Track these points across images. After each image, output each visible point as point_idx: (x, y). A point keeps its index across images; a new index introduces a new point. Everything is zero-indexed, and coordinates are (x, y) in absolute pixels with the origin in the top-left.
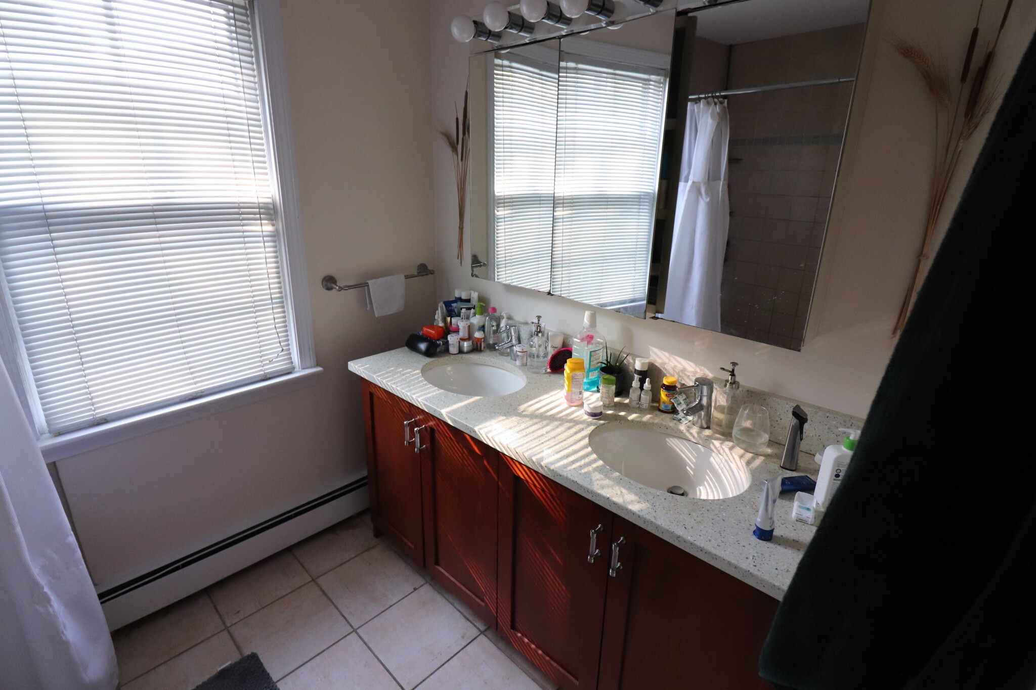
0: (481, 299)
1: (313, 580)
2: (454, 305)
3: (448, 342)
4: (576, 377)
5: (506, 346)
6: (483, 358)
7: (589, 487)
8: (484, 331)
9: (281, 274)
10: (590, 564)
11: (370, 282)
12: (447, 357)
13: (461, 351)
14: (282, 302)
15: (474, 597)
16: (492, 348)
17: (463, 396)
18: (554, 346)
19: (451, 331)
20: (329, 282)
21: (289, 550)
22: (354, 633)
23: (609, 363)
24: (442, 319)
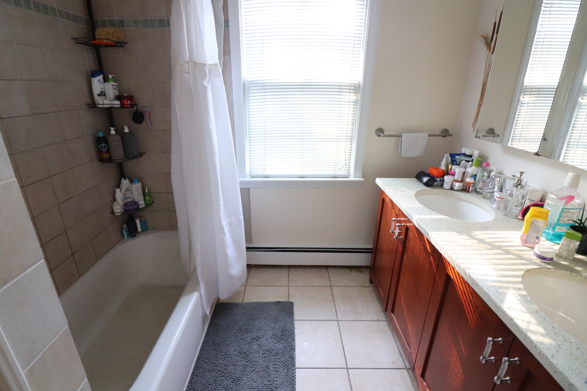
0: (480, 156)
1: (331, 286)
2: (457, 157)
3: (444, 180)
4: (536, 224)
5: (489, 191)
6: (468, 196)
7: (498, 303)
8: (475, 179)
9: (354, 124)
10: (480, 362)
11: (403, 135)
12: (439, 190)
13: (452, 188)
14: (352, 139)
15: (406, 343)
16: (476, 191)
17: (435, 213)
18: (531, 199)
19: (449, 174)
20: (380, 131)
21: (327, 267)
22: (337, 321)
23: (583, 224)
24: (445, 165)
